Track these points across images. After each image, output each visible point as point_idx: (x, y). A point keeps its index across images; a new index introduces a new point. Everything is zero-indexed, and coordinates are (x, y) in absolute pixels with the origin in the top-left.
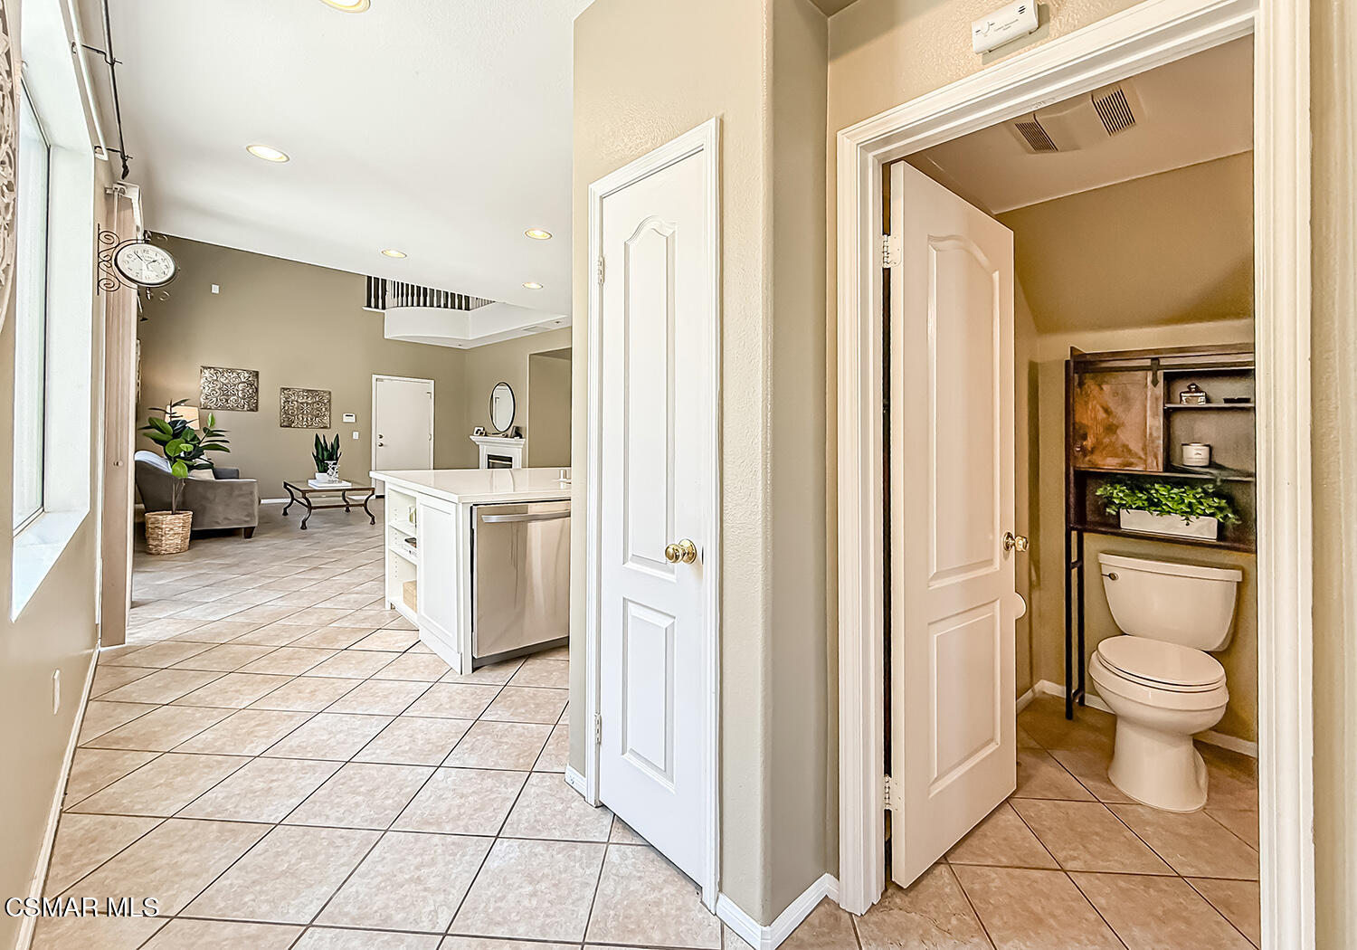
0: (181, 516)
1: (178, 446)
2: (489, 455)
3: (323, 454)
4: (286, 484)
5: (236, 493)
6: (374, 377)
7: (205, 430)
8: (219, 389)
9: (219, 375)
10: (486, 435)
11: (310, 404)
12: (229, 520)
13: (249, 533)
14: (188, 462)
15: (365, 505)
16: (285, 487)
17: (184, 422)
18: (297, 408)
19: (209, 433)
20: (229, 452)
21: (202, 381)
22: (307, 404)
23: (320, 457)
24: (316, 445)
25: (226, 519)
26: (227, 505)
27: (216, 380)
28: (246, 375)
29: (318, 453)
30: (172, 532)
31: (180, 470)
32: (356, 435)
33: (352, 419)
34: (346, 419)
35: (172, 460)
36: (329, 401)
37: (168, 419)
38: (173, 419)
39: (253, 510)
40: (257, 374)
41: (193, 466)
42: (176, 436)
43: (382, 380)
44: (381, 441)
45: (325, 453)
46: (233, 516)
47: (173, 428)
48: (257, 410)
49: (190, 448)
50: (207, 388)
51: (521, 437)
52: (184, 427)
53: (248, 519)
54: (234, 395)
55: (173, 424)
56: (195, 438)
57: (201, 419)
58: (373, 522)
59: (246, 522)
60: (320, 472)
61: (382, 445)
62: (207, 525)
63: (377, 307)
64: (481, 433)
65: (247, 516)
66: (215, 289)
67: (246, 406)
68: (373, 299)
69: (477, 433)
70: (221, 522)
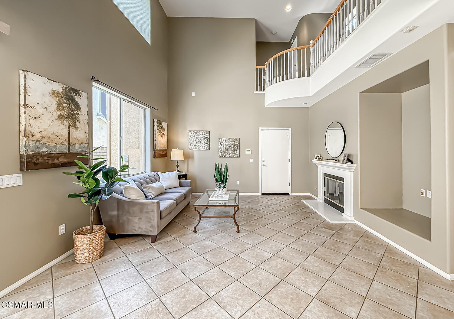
2: (324, 174)
5: (145, 210)
6: (260, 128)
8: (195, 140)
9: (195, 134)
10: (322, 160)
11: (231, 145)
12: (141, 229)
15: (234, 217)
18: (226, 147)
21: (189, 137)
25: (139, 228)
27: (194, 137)
32: (251, 161)
33: (249, 152)
34: (247, 152)
36: (239, 143)
39: (154, 223)
40: (210, 132)
43: (264, 130)
44: (263, 163)
46: (144, 227)
48: (209, 150)
50: (191, 140)
51: (352, 163)
54: (201, 143)
58: (239, 231)
59: (151, 231)
61: (264, 166)
63: (261, 90)
64: (319, 159)
65: (151, 227)
66: (193, 94)
67: (205, 148)
68: (259, 87)
69: (316, 158)
70: (137, 230)
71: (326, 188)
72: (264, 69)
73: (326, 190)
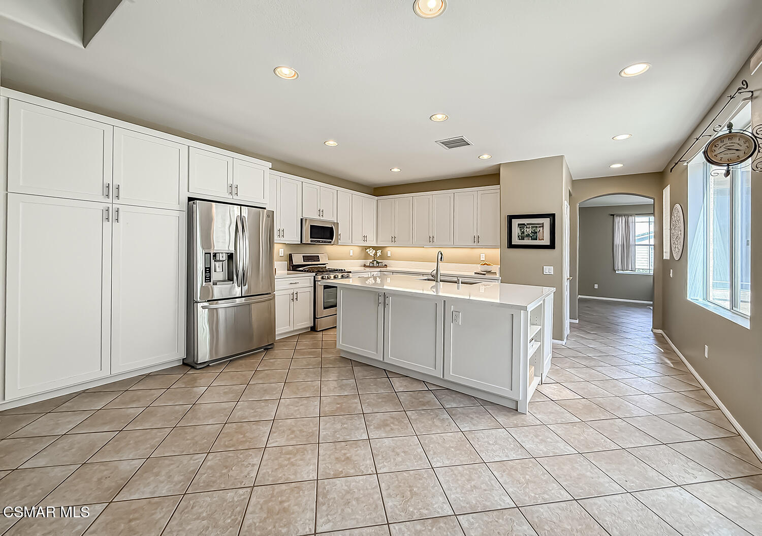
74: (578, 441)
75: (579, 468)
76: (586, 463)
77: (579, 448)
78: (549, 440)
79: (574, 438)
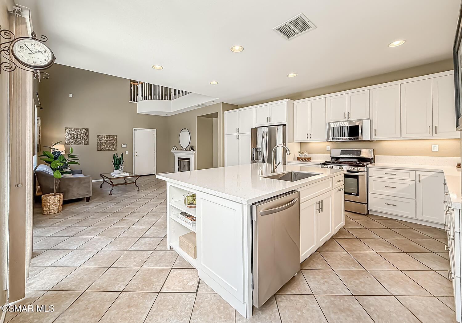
0: (58, 196)
1: (56, 163)
2: (178, 158)
3: (117, 162)
4: (101, 175)
5: (82, 182)
6: (134, 129)
7: (68, 155)
8: (73, 136)
9: (73, 131)
10: (177, 150)
11: (109, 141)
12: (79, 194)
13: (88, 199)
14: (61, 171)
15: (135, 183)
16: (101, 176)
17: (59, 152)
18: (104, 143)
19: (70, 156)
20: (79, 164)
21: (66, 134)
22: (108, 141)
23: (116, 163)
24: (114, 158)
26: (79, 188)
27: (72, 133)
28: (84, 130)
29: (114, 162)
30: (54, 204)
31: (57, 175)
32: (127, 152)
33: (125, 146)
34: (123, 146)
35: (54, 170)
36: (116, 139)
37: (52, 151)
38: (54, 151)
39: (90, 189)
40: (88, 130)
41: (63, 172)
42: (55, 159)
43: (136, 130)
44: (136, 154)
45: (118, 161)
46: (81, 193)
47: (54, 155)
48: (88, 144)
49: (62, 164)
50: (68, 136)
51: (194, 150)
52: (59, 154)
53: (87, 193)
54: (79, 139)
55: (54, 153)
56: (64, 159)
57: (66, 150)
58: (139, 190)
59: (87, 195)
60: (115, 169)
61: (137, 156)
62: (70, 198)
63: (134, 101)
64: (175, 149)
65: (87, 192)
66: (71, 96)
67: (84, 143)
68: (133, 98)
69: (174, 149)
70: (76, 196)
71: (179, 166)
72: (136, 85)
73: (179, 168)
74: (132, 255)
75: (123, 245)
76: (122, 249)
77: (129, 252)
78: (144, 246)
79: (136, 255)
